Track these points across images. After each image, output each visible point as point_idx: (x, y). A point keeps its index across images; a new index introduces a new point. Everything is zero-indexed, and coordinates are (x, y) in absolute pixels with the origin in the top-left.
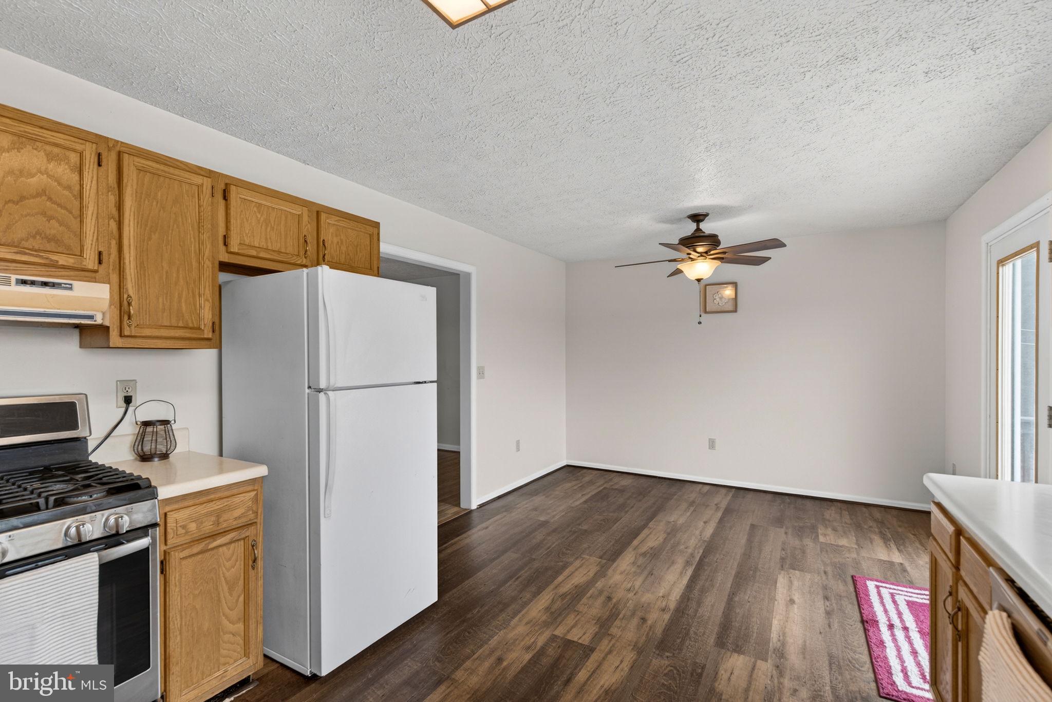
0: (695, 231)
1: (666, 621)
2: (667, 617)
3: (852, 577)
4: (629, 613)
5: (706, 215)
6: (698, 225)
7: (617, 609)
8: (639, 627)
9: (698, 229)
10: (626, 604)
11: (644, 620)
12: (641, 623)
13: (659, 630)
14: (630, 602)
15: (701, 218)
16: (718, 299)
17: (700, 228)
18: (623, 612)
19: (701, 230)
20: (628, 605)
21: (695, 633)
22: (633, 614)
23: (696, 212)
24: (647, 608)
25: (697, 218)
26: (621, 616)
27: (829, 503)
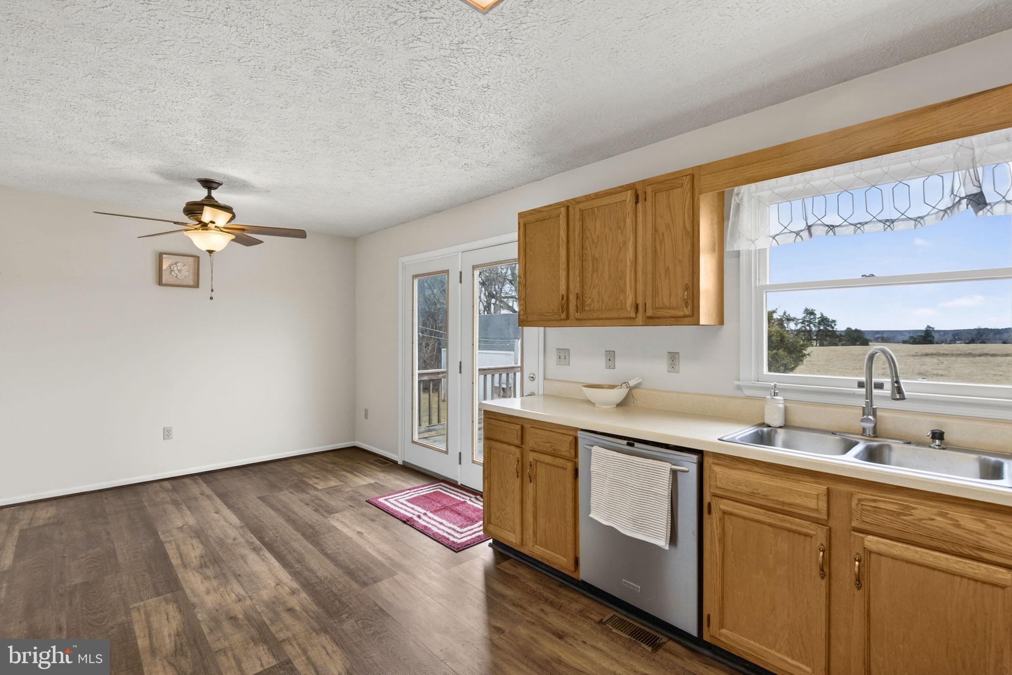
0: (205, 198)
1: (308, 599)
2: (303, 595)
3: (366, 501)
4: (268, 616)
5: (220, 184)
6: (209, 193)
7: (254, 621)
8: (296, 618)
9: (209, 197)
11: (290, 610)
12: (292, 615)
13: (314, 608)
14: (256, 607)
15: (215, 185)
16: (176, 272)
17: (212, 195)
19: (213, 198)
20: (258, 610)
21: (340, 591)
22: (277, 614)
23: (209, 178)
24: (277, 601)
25: (209, 184)
26: (267, 622)
27: (286, 461)
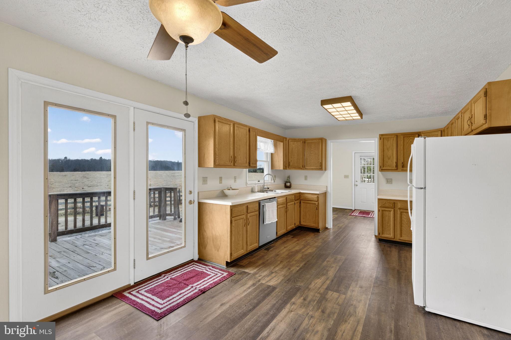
1: (294, 298)
2: (293, 300)
4: (312, 303)
7: (318, 305)
8: (307, 296)
10: (313, 308)
11: (305, 299)
12: (306, 298)
13: (298, 294)
14: (311, 309)
18: (315, 303)
20: (312, 307)
21: (282, 293)
22: (310, 302)
24: (303, 305)
26: (316, 302)
